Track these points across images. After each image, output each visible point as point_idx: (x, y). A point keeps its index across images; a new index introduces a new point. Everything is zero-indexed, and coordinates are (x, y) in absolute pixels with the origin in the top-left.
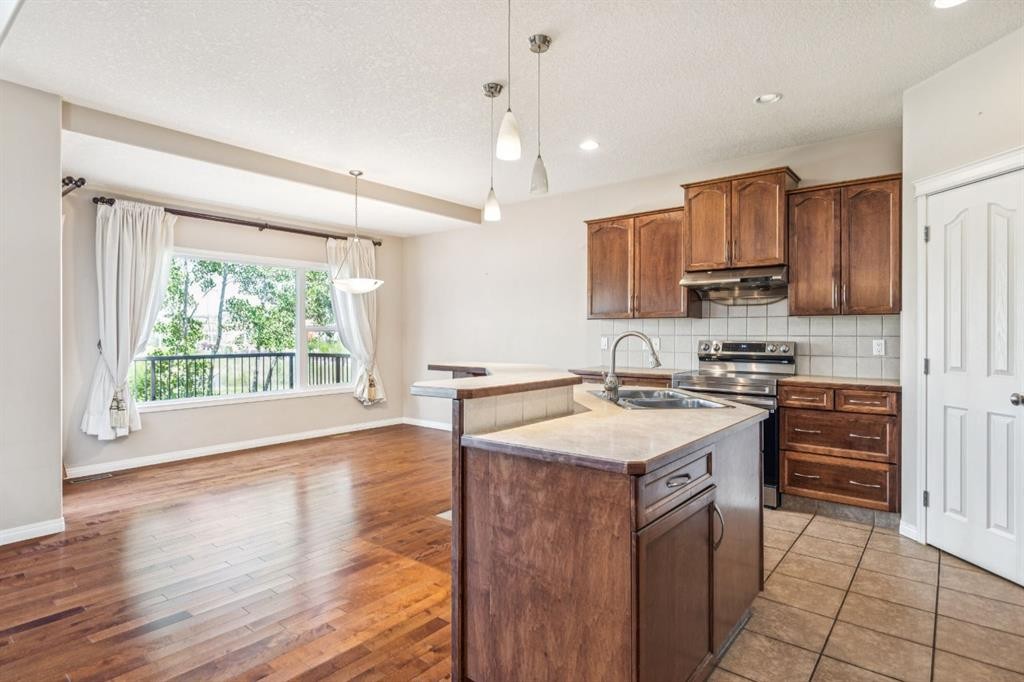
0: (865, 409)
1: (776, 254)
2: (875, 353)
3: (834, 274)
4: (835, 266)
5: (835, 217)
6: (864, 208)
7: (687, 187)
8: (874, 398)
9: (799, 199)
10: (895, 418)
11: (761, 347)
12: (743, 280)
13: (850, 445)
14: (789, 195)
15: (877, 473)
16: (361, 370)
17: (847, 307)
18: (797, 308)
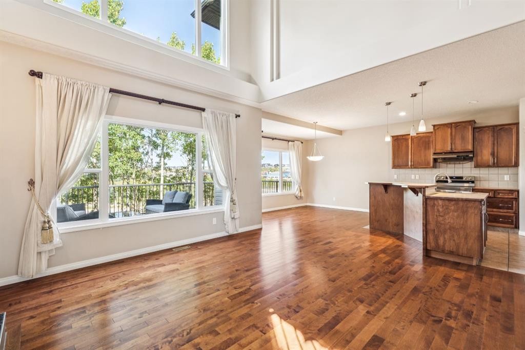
0: (506, 197)
1: (470, 148)
2: (505, 179)
3: (491, 154)
4: (492, 152)
5: (492, 136)
6: (503, 133)
7: (434, 126)
8: (509, 193)
9: (478, 130)
10: (517, 199)
11: (461, 178)
12: (458, 156)
13: (500, 208)
14: (474, 129)
15: (510, 216)
16: (297, 187)
17: (497, 164)
18: (477, 165)
